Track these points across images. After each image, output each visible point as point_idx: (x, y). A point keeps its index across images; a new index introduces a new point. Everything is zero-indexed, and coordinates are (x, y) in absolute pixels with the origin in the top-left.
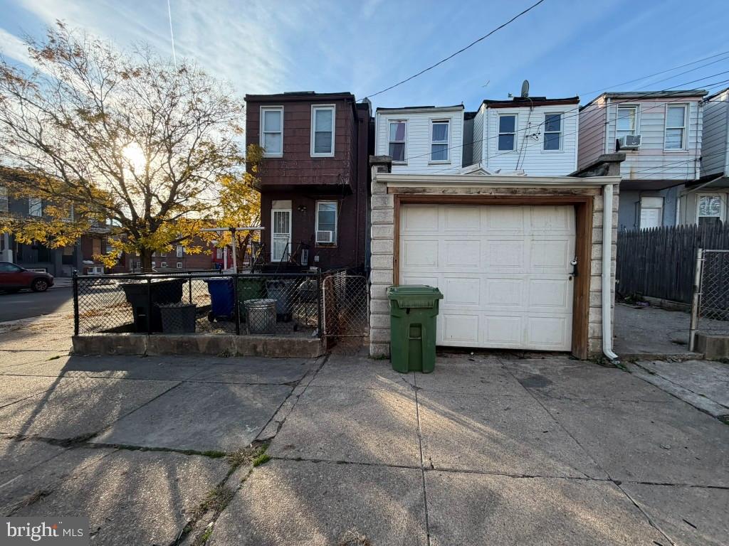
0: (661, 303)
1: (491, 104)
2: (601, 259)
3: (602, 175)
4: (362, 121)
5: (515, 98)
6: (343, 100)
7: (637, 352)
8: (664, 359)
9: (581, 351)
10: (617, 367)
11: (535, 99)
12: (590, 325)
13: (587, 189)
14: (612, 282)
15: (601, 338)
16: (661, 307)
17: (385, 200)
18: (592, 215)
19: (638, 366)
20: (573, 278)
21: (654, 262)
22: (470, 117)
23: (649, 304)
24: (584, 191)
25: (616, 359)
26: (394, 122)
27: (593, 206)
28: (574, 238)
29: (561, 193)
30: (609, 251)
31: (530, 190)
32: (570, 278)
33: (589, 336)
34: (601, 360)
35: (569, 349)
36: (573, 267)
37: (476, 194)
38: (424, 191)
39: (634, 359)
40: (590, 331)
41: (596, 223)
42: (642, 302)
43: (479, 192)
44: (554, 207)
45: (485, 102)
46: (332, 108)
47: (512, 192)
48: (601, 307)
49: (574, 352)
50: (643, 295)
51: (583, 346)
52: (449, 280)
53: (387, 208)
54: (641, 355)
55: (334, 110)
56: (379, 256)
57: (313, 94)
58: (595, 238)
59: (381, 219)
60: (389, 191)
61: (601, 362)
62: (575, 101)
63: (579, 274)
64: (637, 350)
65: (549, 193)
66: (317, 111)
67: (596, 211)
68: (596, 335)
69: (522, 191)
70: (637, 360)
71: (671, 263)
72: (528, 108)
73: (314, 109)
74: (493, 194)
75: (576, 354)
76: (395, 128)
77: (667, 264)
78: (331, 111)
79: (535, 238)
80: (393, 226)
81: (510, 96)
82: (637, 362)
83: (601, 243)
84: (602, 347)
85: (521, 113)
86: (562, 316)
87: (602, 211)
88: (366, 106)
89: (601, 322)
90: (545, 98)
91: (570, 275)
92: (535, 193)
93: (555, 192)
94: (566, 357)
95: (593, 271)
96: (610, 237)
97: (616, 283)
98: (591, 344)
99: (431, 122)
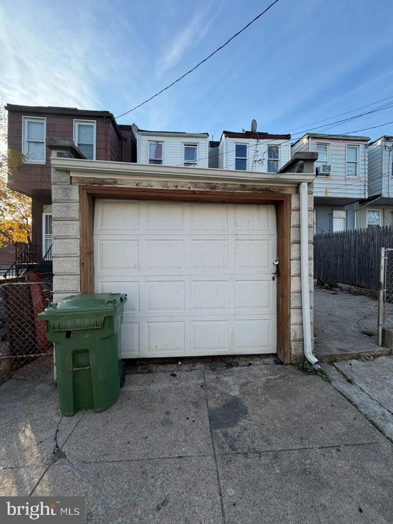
0: (349, 288)
1: (229, 134)
2: (300, 259)
3: (298, 172)
4: (126, 140)
5: (247, 132)
6: (102, 117)
7: (336, 352)
8: (358, 357)
9: (285, 355)
10: (317, 374)
11: (260, 134)
12: (292, 327)
13: (284, 187)
14: (310, 282)
15: (303, 340)
16: (349, 291)
17: (66, 191)
18: (290, 214)
19: (337, 368)
20: (276, 278)
21: (343, 257)
22: (214, 145)
23: (341, 289)
24: (282, 189)
25: (316, 363)
26: (152, 143)
27: (290, 205)
28: (275, 237)
29: (260, 190)
30: (307, 251)
31: (230, 186)
32: (274, 278)
33: (292, 339)
34: (303, 366)
35: (275, 352)
36: (275, 268)
37: (175, 188)
38: (115, 182)
39: (332, 360)
40: (292, 334)
41: (294, 222)
42: (336, 288)
43: (176, 187)
44: (255, 206)
45: (225, 132)
46: (93, 124)
47: (212, 188)
48: (301, 308)
49: (279, 354)
50: (337, 282)
51: (286, 349)
52: (151, 283)
53: (69, 201)
54: (338, 355)
55: (95, 125)
56: (61, 259)
57: (76, 110)
58: (293, 237)
59: (63, 215)
60: (73, 181)
61: (303, 368)
62: (287, 137)
63: (281, 274)
64: (335, 347)
65: (249, 190)
66: (79, 126)
67: (294, 210)
68: (298, 337)
69: (221, 186)
70: (336, 361)
71: (354, 258)
72: (256, 140)
73: (76, 123)
74: (192, 189)
75: (281, 357)
76: (154, 147)
77: (352, 259)
78: (92, 126)
79: (240, 237)
80: (78, 222)
81: (243, 131)
82: (335, 364)
83: (299, 242)
84: (303, 349)
85: (251, 142)
86: (267, 317)
87: (299, 210)
88: (128, 128)
89: (302, 324)
90: (267, 133)
91: (273, 275)
92: (235, 189)
93: (254, 189)
94: (270, 360)
95: (293, 272)
96: (306, 236)
97: (315, 282)
98: (293, 348)
99: (183, 145)
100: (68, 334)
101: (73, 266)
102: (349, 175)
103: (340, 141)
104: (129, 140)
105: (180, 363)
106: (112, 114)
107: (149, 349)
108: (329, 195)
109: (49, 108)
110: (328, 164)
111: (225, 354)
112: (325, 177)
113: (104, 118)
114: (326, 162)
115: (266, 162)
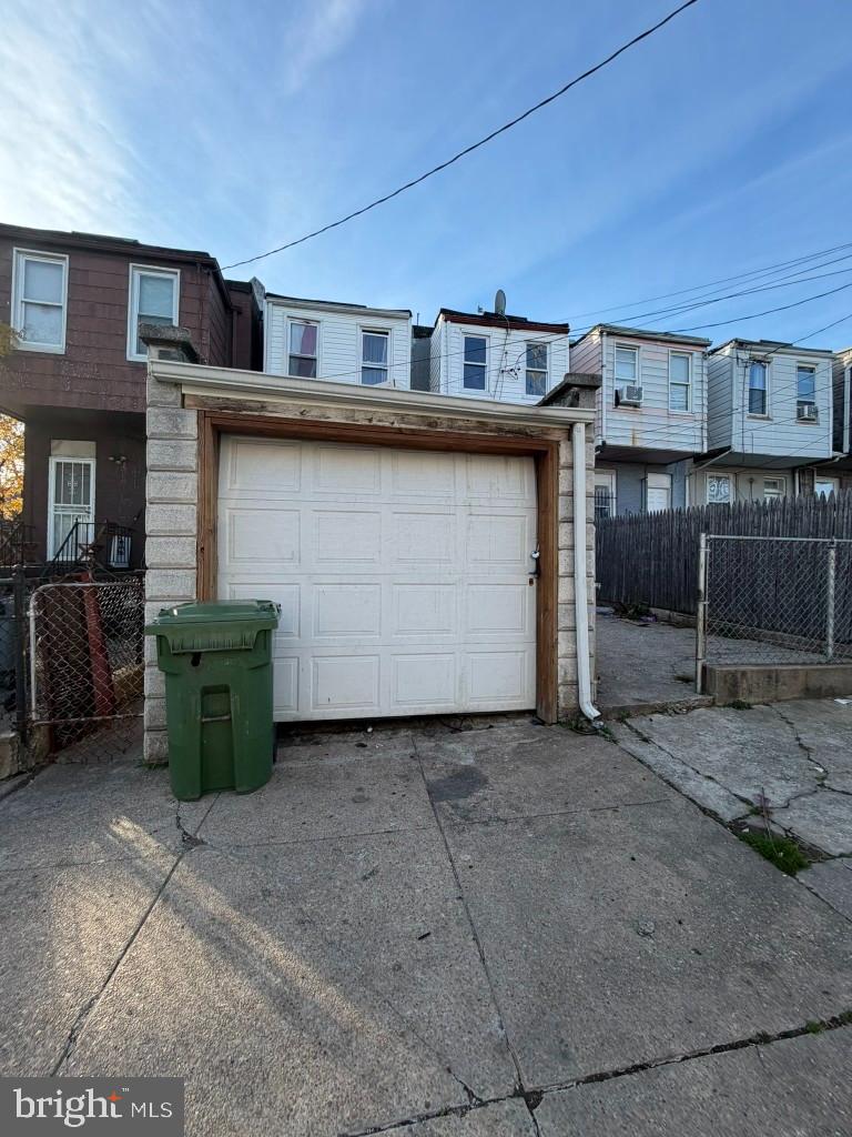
0: (670, 617)
1: (451, 316)
2: (572, 548)
3: (571, 405)
4: (239, 313)
5: (486, 313)
6: (193, 264)
7: (629, 702)
8: (663, 710)
9: (548, 709)
10: (597, 734)
11: (511, 318)
12: (561, 661)
13: (549, 429)
14: (589, 587)
15: (576, 683)
16: (670, 622)
17: (174, 420)
18: (558, 474)
19: (629, 726)
20: (535, 581)
21: (660, 559)
22: (422, 333)
23: (656, 619)
24: (545, 431)
25: (597, 718)
26: (296, 322)
27: (558, 458)
28: (535, 512)
29: (509, 432)
30: (584, 535)
31: (461, 423)
32: (531, 582)
33: (559, 681)
34: (576, 723)
35: (533, 707)
36: (534, 563)
37: (367, 423)
38: (263, 407)
39: (623, 715)
40: (561, 673)
41: (563, 487)
42: (648, 616)
43: (370, 420)
44: (502, 458)
45: (443, 311)
46: (174, 276)
47: (430, 425)
48: (574, 629)
49: (539, 711)
50: (649, 606)
51: (550, 698)
52: (321, 588)
53: (179, 437)
54: (633, 707)
55: (177, 280)
56: (162, 539)
57: (135, 244)
58: (562, 512)
59: (167, 461)
60: (187, 402)
61: (576, 727)
62: (563, 329)
63: (543, 574)
64: (628, 698)
65: (491, 431)
66: (142, 277)
67: (564, 468)
68: (569, 679)
69: (445, 423)
70: (629, 716)
71: (678, 560)
72: (504, 331)
73: (136, 273)
74: (396, 425)
75: (542, 714)
76: (299, 332)
77: (675, 562)
78: (171, 281)
79: (474, 510)
80: (195, 475)
81: (480, 310)
82: (628, 720)
83: (571, 521)
84: (578, 698)
85: (494, 335)
86: (521, 648)
87: (571, 467)
88: (247, 288)
89: (575, 656)
90: (525, 319)
91: (531, 576)
92: (468, 429)
93: (499, 429)
94: (526, 721)
95: (562, 570)
96: (583, 510)
97: (597, 589)
98: (561, 696)
99: (360, 330)
100: (196, 658)
101: (186, 552)
102: (674, 408)
103: (659, 343)
104: (248, 313)
105: (370, 730)
106: (214, 259)
107: (316, 705)
108: (639, 444)
109: (75, 235)
110: (637, 386)
111: (448, 712)
112: (631, 408)
113: (198, 266)
114: (634, 382)
115: (522, 375)
